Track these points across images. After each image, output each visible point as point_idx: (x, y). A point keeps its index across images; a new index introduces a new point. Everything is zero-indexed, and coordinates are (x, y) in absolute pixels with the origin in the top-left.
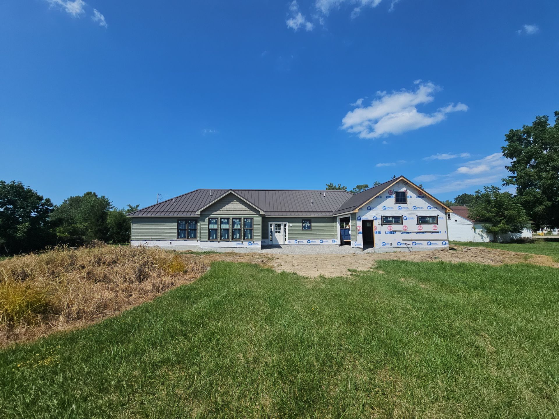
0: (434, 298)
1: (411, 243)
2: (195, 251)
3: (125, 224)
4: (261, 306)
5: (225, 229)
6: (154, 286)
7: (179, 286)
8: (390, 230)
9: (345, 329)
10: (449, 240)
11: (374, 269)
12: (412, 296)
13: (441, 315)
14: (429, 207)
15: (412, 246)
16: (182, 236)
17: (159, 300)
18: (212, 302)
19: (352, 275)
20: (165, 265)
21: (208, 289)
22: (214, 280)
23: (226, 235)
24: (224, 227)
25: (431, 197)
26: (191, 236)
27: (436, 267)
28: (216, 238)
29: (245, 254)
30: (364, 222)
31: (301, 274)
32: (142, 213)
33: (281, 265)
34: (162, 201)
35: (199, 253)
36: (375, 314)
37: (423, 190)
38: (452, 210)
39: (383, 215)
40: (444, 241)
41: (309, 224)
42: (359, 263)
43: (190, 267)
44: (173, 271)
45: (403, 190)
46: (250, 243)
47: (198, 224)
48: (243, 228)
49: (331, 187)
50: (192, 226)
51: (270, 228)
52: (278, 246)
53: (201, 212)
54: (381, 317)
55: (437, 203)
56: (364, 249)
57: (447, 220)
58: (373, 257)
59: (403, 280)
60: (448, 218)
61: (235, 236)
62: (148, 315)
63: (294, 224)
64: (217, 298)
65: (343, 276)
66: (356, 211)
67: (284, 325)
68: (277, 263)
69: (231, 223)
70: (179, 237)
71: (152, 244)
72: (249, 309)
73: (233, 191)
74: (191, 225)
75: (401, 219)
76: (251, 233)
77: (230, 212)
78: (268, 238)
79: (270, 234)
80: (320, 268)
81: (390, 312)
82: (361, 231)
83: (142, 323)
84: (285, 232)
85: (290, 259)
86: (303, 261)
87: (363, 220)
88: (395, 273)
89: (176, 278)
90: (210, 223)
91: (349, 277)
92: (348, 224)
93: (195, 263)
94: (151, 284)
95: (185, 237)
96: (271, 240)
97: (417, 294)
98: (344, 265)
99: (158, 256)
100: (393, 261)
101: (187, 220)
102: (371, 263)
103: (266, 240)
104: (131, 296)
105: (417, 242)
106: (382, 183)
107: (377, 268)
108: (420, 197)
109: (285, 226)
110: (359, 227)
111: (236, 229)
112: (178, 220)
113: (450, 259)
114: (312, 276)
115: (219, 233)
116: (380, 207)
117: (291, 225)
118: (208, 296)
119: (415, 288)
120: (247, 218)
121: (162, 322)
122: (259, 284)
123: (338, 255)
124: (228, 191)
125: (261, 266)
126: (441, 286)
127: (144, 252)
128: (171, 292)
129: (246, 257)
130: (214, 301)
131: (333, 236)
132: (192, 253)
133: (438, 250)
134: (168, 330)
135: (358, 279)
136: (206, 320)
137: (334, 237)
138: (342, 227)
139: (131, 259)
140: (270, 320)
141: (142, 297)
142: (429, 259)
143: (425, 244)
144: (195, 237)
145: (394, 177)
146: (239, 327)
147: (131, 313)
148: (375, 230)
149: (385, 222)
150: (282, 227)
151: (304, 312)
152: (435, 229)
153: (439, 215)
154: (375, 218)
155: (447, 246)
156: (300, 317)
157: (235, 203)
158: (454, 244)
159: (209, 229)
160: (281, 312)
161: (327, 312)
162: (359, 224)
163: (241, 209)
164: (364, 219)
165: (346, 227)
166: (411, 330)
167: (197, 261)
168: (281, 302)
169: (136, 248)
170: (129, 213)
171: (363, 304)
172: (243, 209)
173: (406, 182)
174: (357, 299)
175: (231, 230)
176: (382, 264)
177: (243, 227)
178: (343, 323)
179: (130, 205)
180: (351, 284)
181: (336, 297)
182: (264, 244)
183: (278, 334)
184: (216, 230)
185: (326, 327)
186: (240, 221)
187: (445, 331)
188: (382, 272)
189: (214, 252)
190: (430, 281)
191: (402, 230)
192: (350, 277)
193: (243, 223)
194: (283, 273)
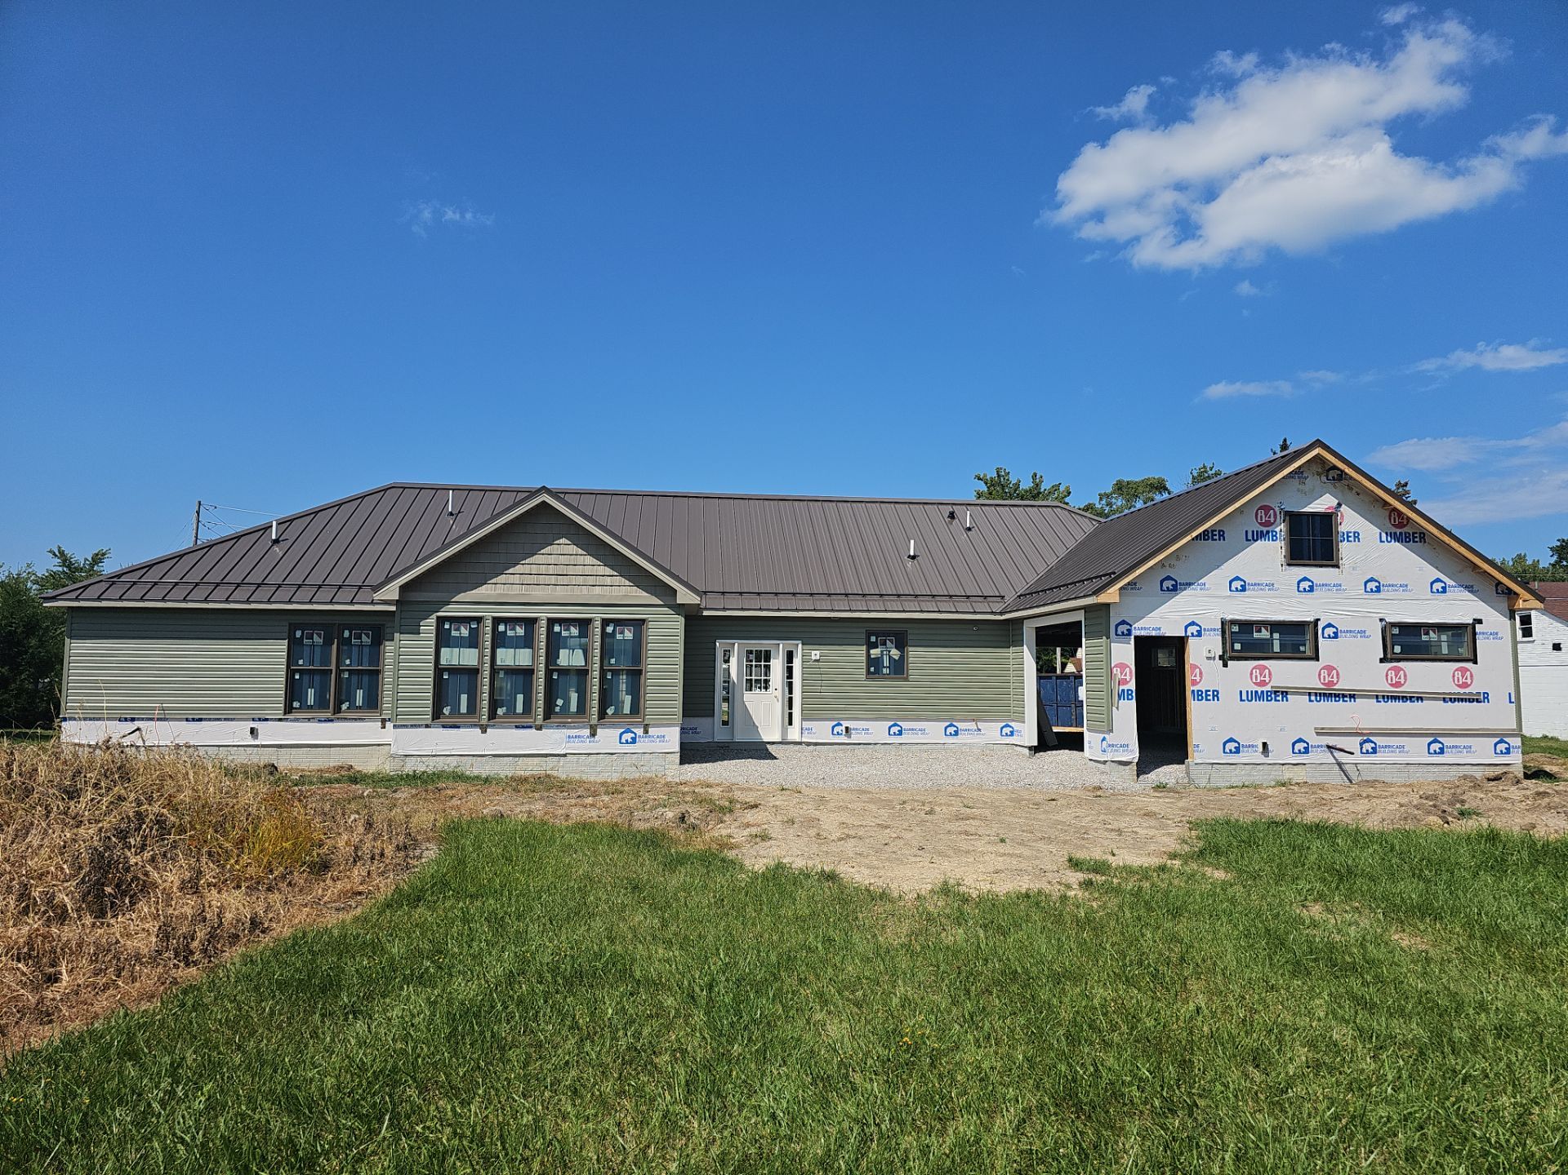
0: (1453, 995)
1: (1352, 743)
2: (370, 769)
3: (33, 642)
4: (669, 1027)
5: (512, 671)
6: (165, 934)
7: (287, 932)
8: (1263, 683)
9: (1055, 1132)
10: (1526, 732)
11: (1186, 858)
12: (1355, 984)
13: (1484, 1070)
14: (1438, 586)
15: (1358, 758)
16: (311, 700)
17: (190, 999)
18: (442, 1007)
19: (1087, 885)
20: (225, 834)
21: (426, 946)
22: (452, 907)
23: (520, 698)
24: (509, 662)
25: (1446, 539)
26: (351, 699)
27: (1464, 855)
28: (472, 708)
29: (603, 784)
30: (1147, 647)
31: (858, 878)
32: (115, 592)
33: (765, 837)
34: (214, 537)
35: (391, 779)
36: (1185, 1065)
37: (1411, 505)
38: (1541, 599)
39: (1229, 617)
40: (1501, 737)
41: (895, 654)
42: (1120, 832)
43: (342, 843)
44: (259, 861)
45: (1323, 503)
46: (628, 736)
47: (389, 647)
48: (597, 666)
49: (999, 489)
50: (360, 654)
51: (720, 666)
52: (760, 751)
53: (404, 588)
54: (1213, 1081)
55: (1475, 566)
56: (1143, 767)
57: (1515, 643)
58: (1181, 804)
59: (1316, 910)
60: (1519, 633)
61: (560, 702)
62: (131, 1070)
63: (827, 650)
64: (465, 989)
65: (1047, 888)
66: (1111, 595)
67: (773, 1116)
68: (748, 825)
69: (543, 644)
70: (296, 704)
71: (161, 735)
72: (615, 1038)
73: (555, 494)
74: (355, 650)
75: (1309, 636)
76: (635, 691)
77: (538, 594)
78: (711, 713)
79: (719, 693)
80: (940, 854)
81: (1257, 1058)
82: (1132, 685)
83: (103, 1111)
84: (790, 685)
85: (810, 810)
86: (870, 821)
87: (1136, 638)
88: (1279, 878)
89: (275, 897)
90: (443, 639)
91: (1071, 893)
92: (1073, 654)
93: (369, 825)
94: (153, 926)
95: (321, 704)
96: (725, 723)
97: (1376, 977)
98: (1049, 840)
99: (188, 792)
100: (1273, 823)
101: (333, 625)
102: (1175, 831)
103: (700, 723)
104: (54, 979)
105: (1379, 741)
106: (1227, 470)
107: (1201, 853)
108: (1397, 538)
109: (790, 657)
110: (1122, 666)
111: (565, 672)
112: (293, 628)
113: (1527, 820)
114: (906, 888)
115: (486, 688)
116: (1216, 580)
117: (815, 654)
118: (423, 980)
119: (1370, 948)
120: (618, 622)
121: (199, 1104)
122: (664, 925)
123: (1025, 794)
124: (533, 493)
125: (675, 841)
126: (1487, 940)
127: (124, 773)
128: (248, 960)
129: (606, 798)
130: (450, 1001)
131: (1003, 709)
132: (355, 778)
133: (1472, 779)
134: (226, 1141)
135: (1113, 903)
136: (412, 1092)
137: (1008, 712)
138: (1045, 669)
139: (57, 805)
140: (709, 1093)
141: (106, 987)
142: (1434, 820)
143: (1416, 751)
144: (373, 703)
145: (1284, 447)
146: (565, 1126)
147: (49, 1060)
148: (1194, 683)
149: (1238, 646)
150: (777, 665)
151: (867, 1054)
152: (1465, 685)
153: (1480, 621)
154: (1193, 629)
155: (1516, 759)
156: (846, 1076)
157: (563, 550)
158: (1544, 750)
159: (439, 670)
160: (762, 1056)
161: (970, 1055)
162: (1124, 654)
163: (591, 581)
164: (1143, 633)
165: (1064, 666)
166: (1346, 1138)
167: (378, 818)
168: (764, 1005)
169: (84, 754)
170: (55, 587)
171: (1133, 1020)
172: (600, 580)
173: (1335, 468)
174: (1109, 994)
175: (542, 674)
176: (1222, 840)
177: (597, 659)
178: (1041, 1107)
179: (62, 553)
180: (1080, 924)
181: (1015, 988)
182: (692, 738)
183: (747, 1157)
184: (473, 672)
185: (965, 1126)
186: (584, 633)
187: (1499, 1146)
188: (1220, 875)
189: (459, 777)
190: (1437, 917)
191: (1318, 684)
192: (1080, 894)
193: (598, 645)
194: (777, 875)
